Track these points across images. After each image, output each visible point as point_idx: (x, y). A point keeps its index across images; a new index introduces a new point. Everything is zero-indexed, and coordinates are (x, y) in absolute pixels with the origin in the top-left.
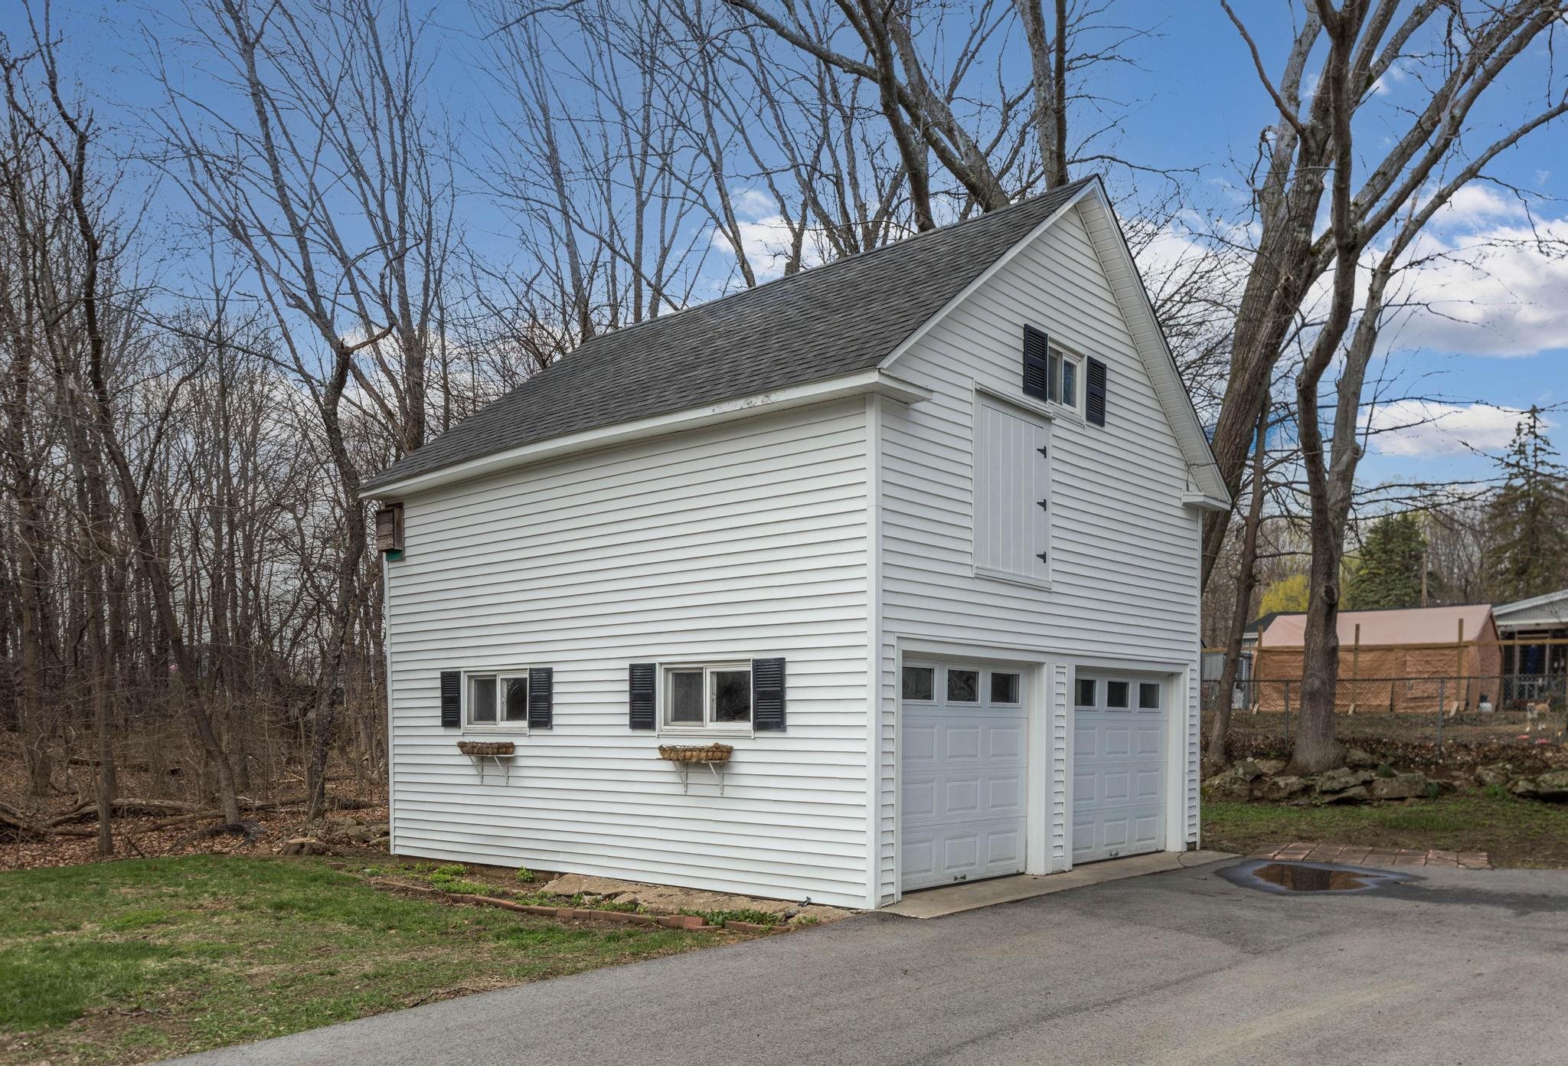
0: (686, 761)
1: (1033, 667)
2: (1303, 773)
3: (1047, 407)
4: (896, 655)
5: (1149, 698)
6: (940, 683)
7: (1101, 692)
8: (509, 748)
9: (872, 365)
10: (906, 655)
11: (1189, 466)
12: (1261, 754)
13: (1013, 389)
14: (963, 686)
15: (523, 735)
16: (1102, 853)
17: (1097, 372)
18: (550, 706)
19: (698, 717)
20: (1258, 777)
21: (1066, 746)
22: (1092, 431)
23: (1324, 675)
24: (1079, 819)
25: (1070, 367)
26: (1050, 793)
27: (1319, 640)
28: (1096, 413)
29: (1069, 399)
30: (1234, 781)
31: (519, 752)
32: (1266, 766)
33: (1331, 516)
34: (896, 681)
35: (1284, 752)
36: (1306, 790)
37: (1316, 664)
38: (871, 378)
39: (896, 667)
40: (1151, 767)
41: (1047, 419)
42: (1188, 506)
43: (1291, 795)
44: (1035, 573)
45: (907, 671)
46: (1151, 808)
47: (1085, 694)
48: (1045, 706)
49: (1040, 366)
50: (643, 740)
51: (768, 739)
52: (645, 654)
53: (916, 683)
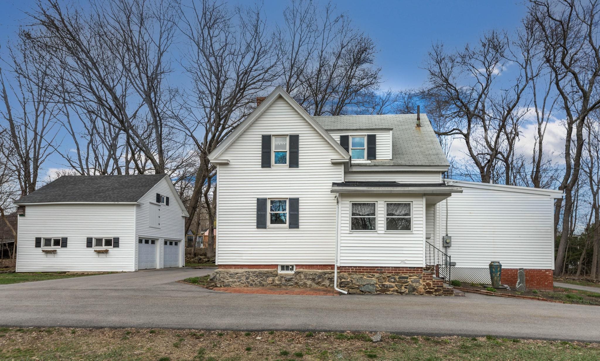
0: (99, 252)
1: (157, 239)
2: (208, 258)
3: (160, 204)
4: (138, 237)
5: (176, 244)
6: (144, 241)
7: (168, 243)
8: (56, 251)
9: (136, 201)
10: (139, 237)
11: (182, 211)
12: (201, 255)
13: (155, 202)
14: (147, 242)
15: (59, 249)
16: (168, 267)
17: (168, 199)
18: (67, 244)
20: (200, 259)
21: (163, 252)
22: (167, 206)
23: (211, 241)
24: (165, 261)
25: (163, 198)
26: (160, 257)
27: (211, 235)
28: (167, 204)
29: (163, 202)
30: (195, 260)
31: (57, 252)
32: (202, 257)
33: (212, 214)
34: (138, 241)
35: (205, 255)
36: (208, 261)
37: (210, 239)
38: (136, 203)
39: (138, 239)
40: (177, 254)
41: (160, 206)
42: (182, 216)
43: (206, 262)
44: (158, 226)
45: (139, 240)
46: (177, 260)
47: (166, 243)
48: (159, 245)
49: (159, 198)
50: (90, 249)
51: (116, 249)
52: (90, 236)
53: (140, 241)
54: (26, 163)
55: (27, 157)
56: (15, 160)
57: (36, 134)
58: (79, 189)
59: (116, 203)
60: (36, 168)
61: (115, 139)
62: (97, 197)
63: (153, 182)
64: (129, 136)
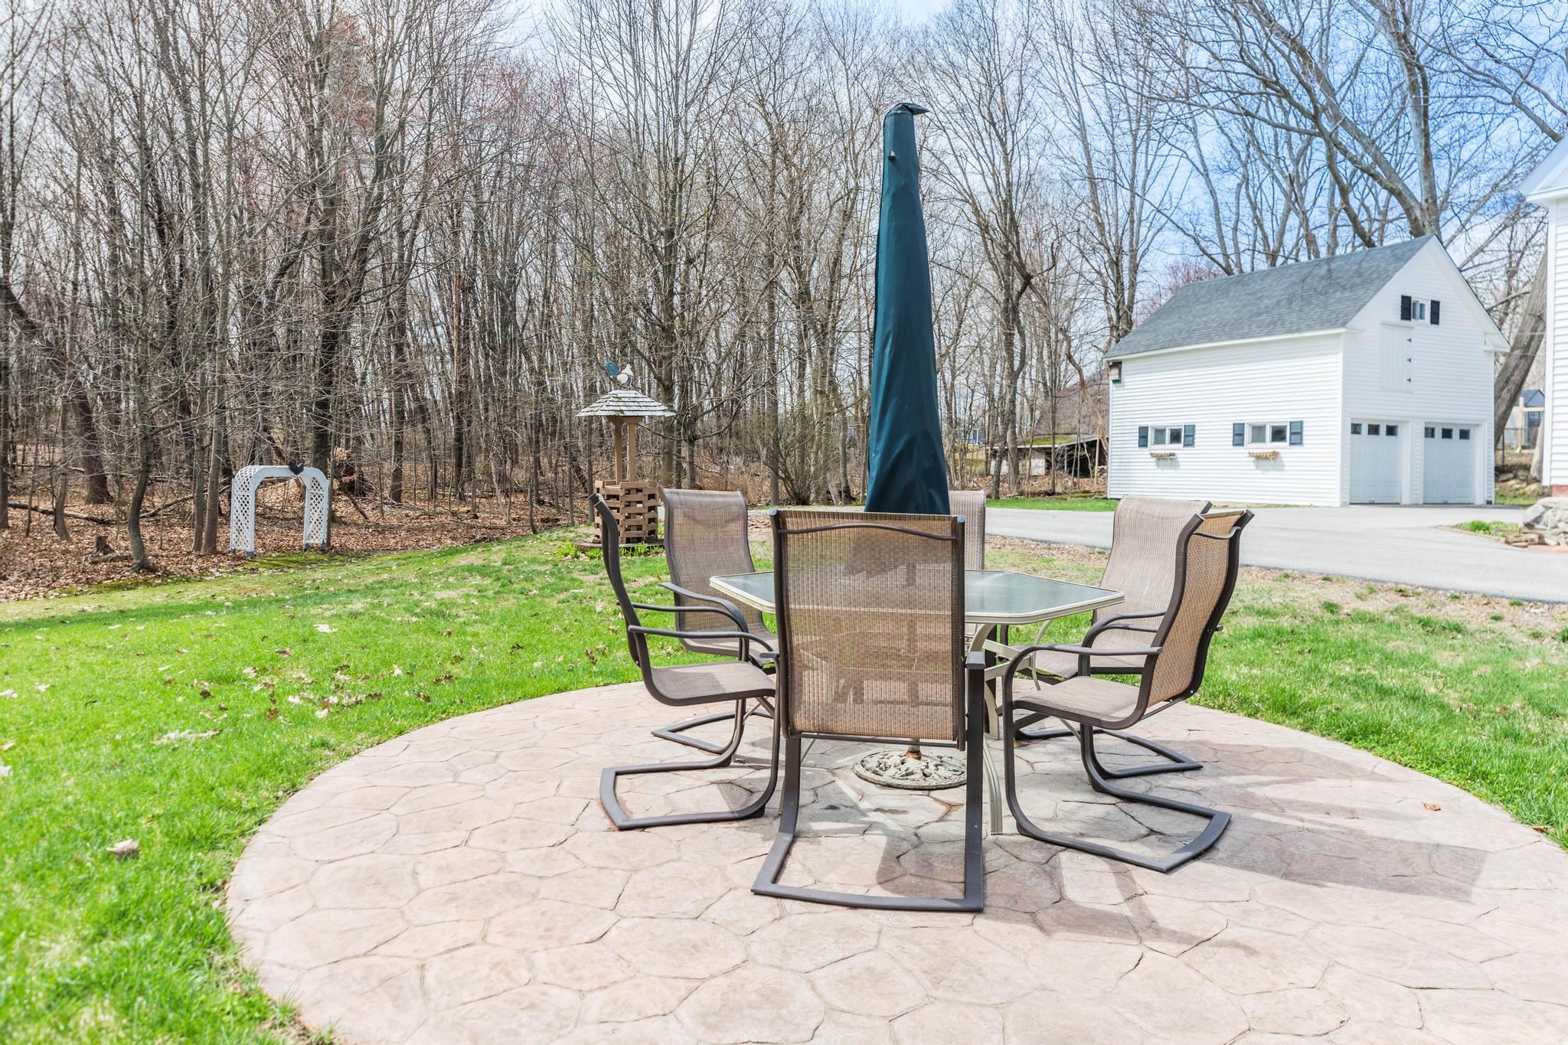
0: (1260, 458)
1: (1402, 423)
3: (1413, 323)
4: (1349, 420)
5: (1464, 436)
6: (1365, 429)
7: (1437, 432)
8: (1177, 455)
9: (1344, 325)
10: (1352, 418)
11: (1486, 334)
13: (1397, 319)
14: (1374, 430)
15: (1183, 450)
16: (1439, 500)
17: (1435, 305)
18: (1193, 438)
19: (1264, 441)
22: (1433, 328)
24: (1426, 484)
25: (1423, 305)
26: (1412, 472)
28: (1435, 320)
29: (1422, 317)
31: (1180, 457)
34: (1349, 428)
38: (1343, 330)
39: (1349, 423)
40: (1466, 466)
41: (1413, 328)
42: (1485, 352)
44: (1406, 387)
46: (1467, 484)
47: (1430, 432)
48: (1411, 437)
49: (1407, 308)
50: (1239, 449)
51: (1296, 449)
52: (1239, 419)
53: (1356, 429)
54: (1116, 264)
55: (1119, 250)
56: (1100, 260)
57: (1134, 194)
58: (1217, 310)
59: (1297, 335)
60: (1134, 269)
61: (1300, 158)
62: (1254, 327)
63: (1391, 267)
64: (1333, 143)
